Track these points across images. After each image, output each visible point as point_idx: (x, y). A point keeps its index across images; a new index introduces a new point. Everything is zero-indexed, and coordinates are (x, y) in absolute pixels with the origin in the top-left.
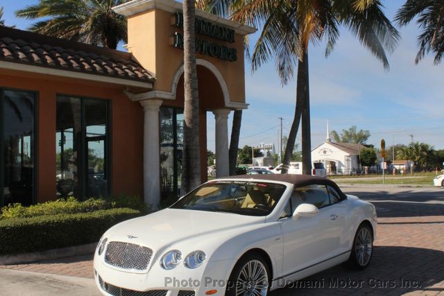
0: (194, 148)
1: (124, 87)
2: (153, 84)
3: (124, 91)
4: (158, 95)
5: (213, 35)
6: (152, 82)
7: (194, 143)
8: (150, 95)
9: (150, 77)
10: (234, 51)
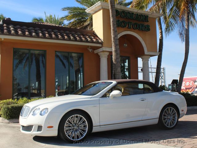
0: (117, 73)
1: (88, 46)
2: (102, 45)
3: (88, 49)
4: (104, 50)
5: (140, 20)
6: (102, 43)
7: (117, 71)
8: (101, 50)
9: (100, 41)
10: (148, 26)
